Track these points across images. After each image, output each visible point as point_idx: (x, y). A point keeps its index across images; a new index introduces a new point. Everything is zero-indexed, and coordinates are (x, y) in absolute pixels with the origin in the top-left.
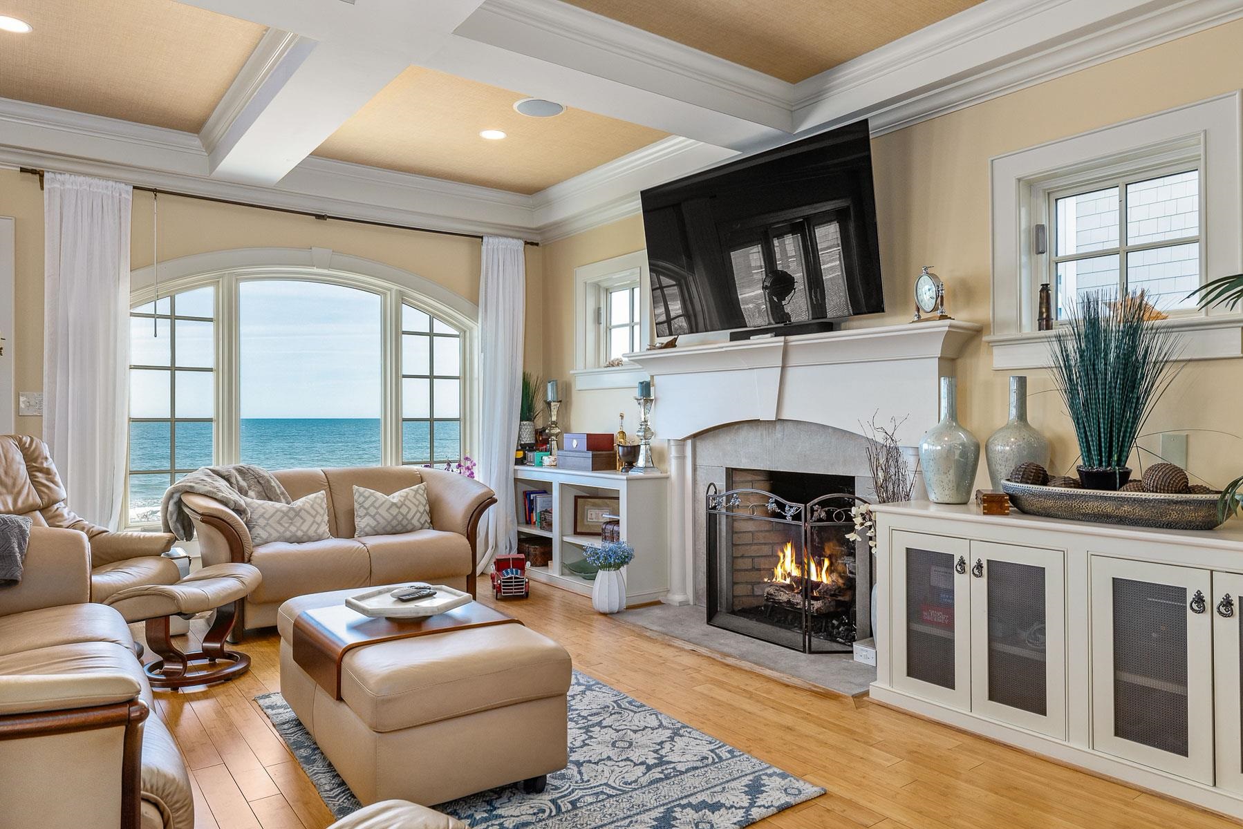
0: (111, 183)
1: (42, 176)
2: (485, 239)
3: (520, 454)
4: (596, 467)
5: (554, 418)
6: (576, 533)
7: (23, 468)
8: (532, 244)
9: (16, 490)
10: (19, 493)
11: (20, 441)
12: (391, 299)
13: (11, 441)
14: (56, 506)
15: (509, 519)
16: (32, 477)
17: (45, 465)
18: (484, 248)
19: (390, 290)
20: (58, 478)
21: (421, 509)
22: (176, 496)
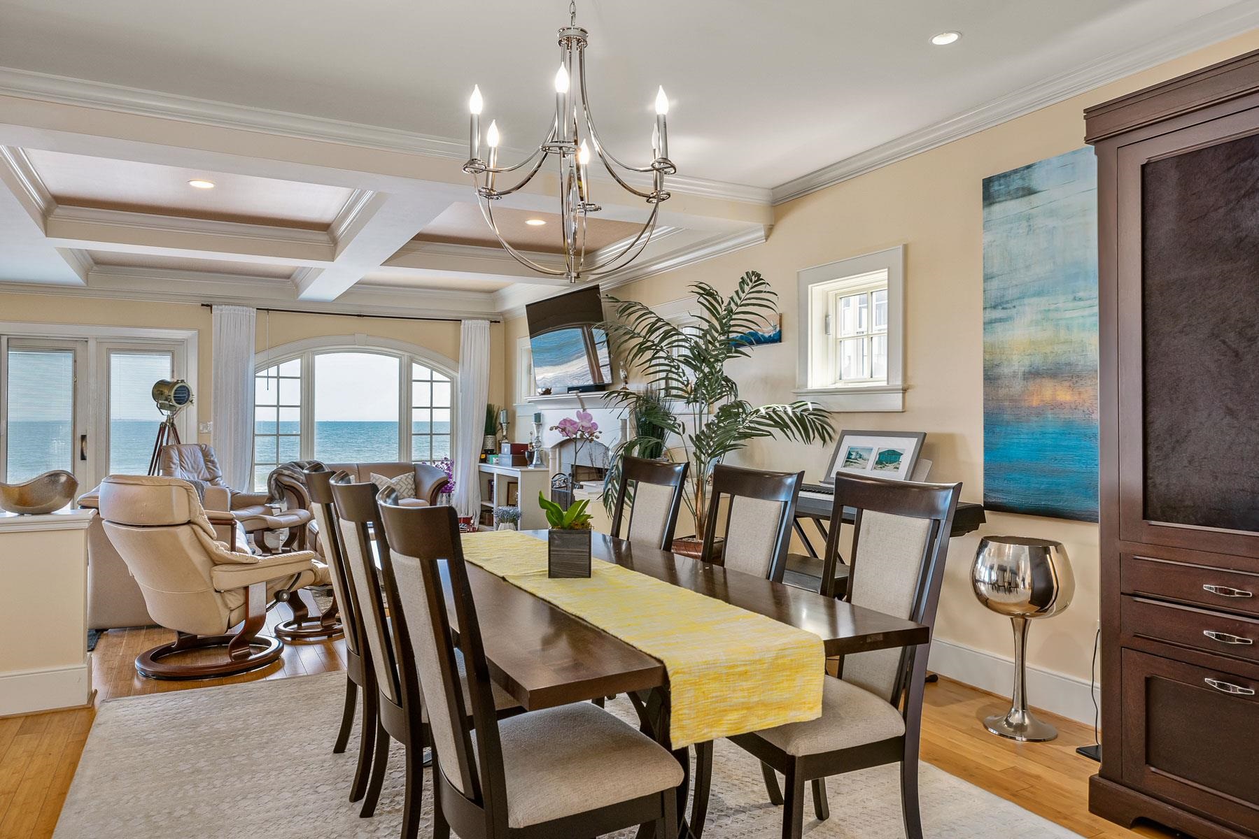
0: (245, 308)
1: (211, 307)
2: (463, 321)
3: (483, 456)
4: (514, 464)
5: (505, 433)
6: (508, 504)
7: (202, 460)
8: (496, 322)
9: (199, 470)
10: (200, 473)
11: (201, 446)
12: (405, 359)
13: (197, 447)
14: (217, 479)
15: (475, 496)
16: (206, 464)
17: (212, 459)
18: (462, 326)
19: (403, 355)
20: (218, 466)
21: (409, 487)
22: (275, 476)
